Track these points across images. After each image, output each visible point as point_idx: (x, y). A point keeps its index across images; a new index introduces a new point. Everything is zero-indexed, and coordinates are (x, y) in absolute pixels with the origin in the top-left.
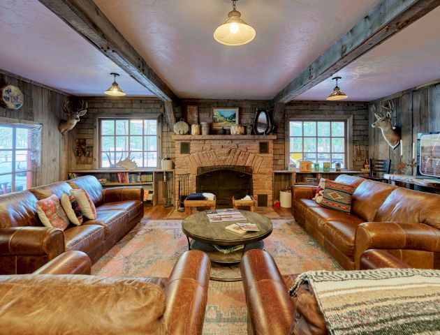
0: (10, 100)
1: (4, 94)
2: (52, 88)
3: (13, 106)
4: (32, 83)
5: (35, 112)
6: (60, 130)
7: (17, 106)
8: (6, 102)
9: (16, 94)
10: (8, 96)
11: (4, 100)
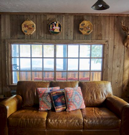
0: (84, 29)
1: (81, 27)
2: (117, 14)
3: (85, 33)
4: (101, 15)
5: (103, 34)
6: (124, 45)
7: (88, 32)
8: (82, 31)
9: (88, 25)
10: (82, 27)
11: (80, 30)
